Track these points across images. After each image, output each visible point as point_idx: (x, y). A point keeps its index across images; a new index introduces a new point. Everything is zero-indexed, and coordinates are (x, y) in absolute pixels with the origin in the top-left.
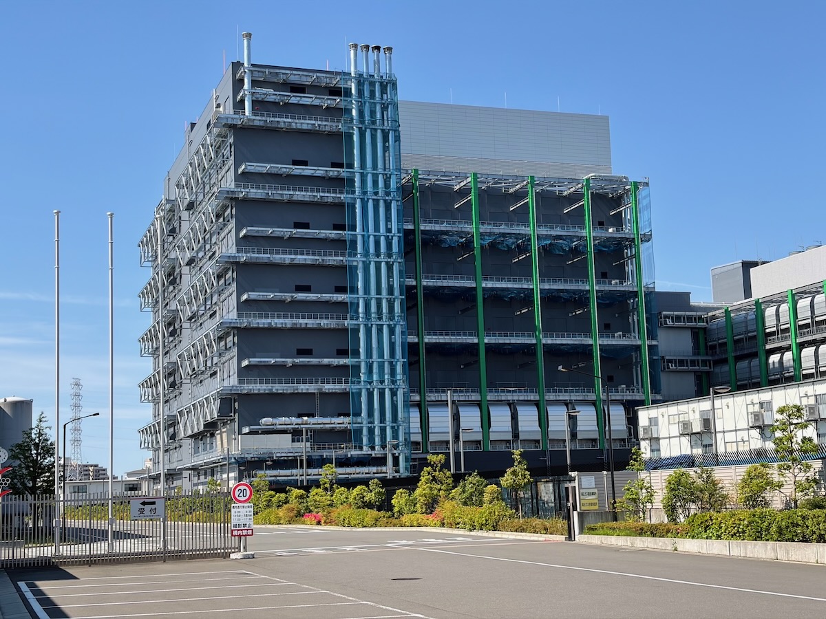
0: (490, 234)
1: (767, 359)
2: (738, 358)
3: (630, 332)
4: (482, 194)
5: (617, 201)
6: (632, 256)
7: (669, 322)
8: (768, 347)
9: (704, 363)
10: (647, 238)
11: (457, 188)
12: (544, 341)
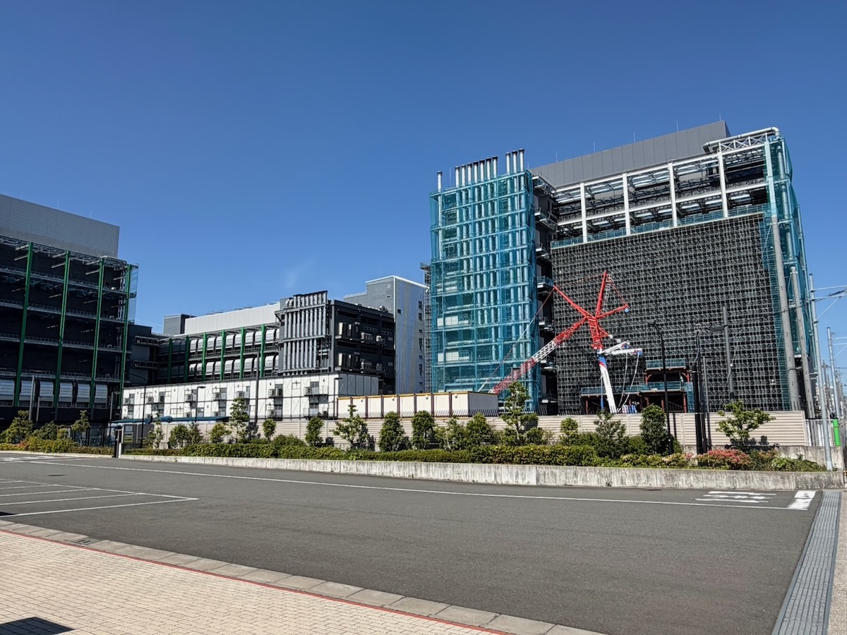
0: (37, 279)
1: (189, 365)
2: (173, 365)
3: (116, 345)
4: (35, 256)
5: (119, 273)
6: (123, 305)
7: (138, 342)
8: (190, 360)
9: (155, 365)
10: (133, 296)
11: (17, 249)
12: (63, 346)
